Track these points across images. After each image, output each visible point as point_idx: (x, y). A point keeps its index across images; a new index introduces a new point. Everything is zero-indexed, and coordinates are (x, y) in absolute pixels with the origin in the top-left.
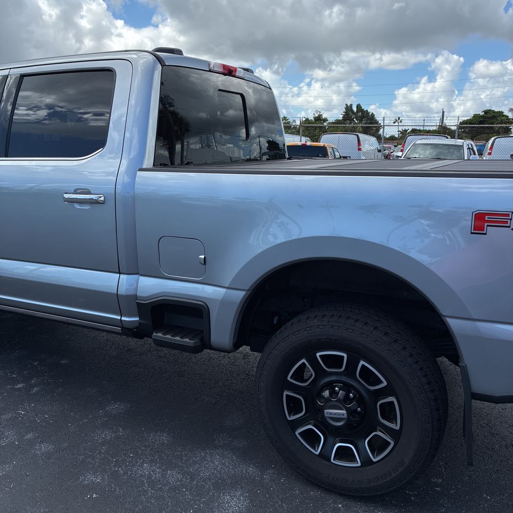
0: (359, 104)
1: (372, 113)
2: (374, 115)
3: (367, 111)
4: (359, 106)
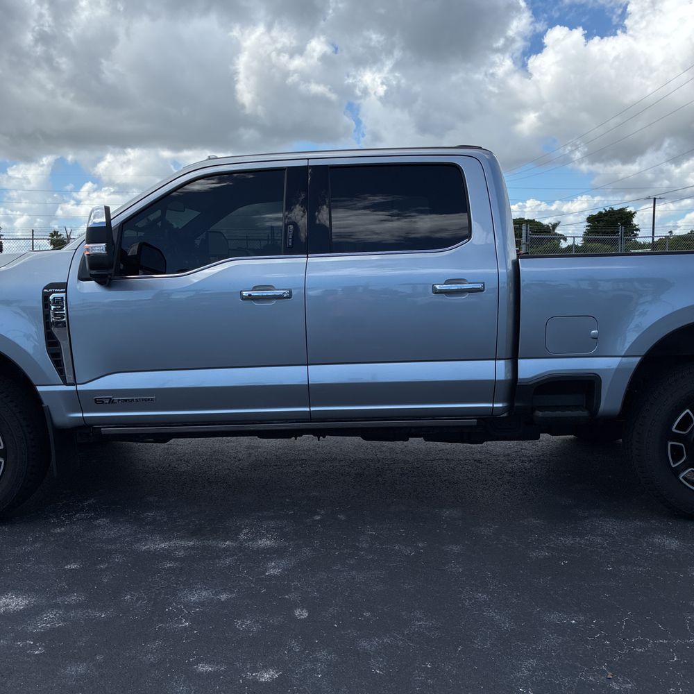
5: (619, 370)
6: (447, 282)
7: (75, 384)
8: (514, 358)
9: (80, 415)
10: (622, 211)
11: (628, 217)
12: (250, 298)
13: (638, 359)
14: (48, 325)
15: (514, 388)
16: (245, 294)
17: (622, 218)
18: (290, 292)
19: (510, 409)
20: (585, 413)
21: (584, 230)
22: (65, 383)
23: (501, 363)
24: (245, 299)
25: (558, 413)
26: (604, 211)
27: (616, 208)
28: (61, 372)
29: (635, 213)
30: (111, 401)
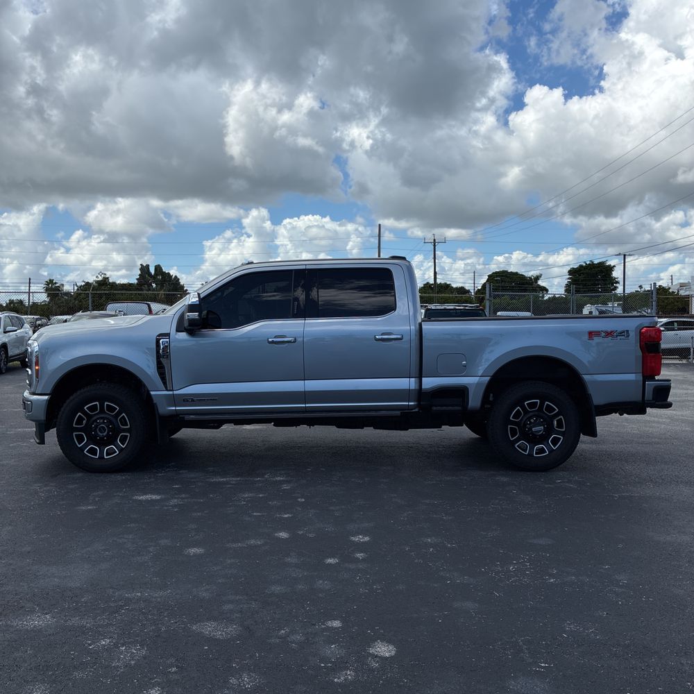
0: (159, 265)
1: (176, 277)
2: (179, 279)
3: (169, 274)
4: (158, 268)
5: (478, 384)
6: (383, 334)
7: (173, 390)
8: (420, 377)
9: (174, 408)
10: (601, 264)
11: (607, 270)
12: (273, 342)
13: (488, 378)
14: (158, 356)
15: (420, 394)
16: (270, 340)
17: (602, 272)
18: (295, 339)
19: (419, 406)
20: (459, 408)
21: (566, 282)
22: (167, 390)
23: (413, 380)
24: (270, 343)
25: (444, 408)
26: (584, 264)
27: (596, 262)
28: (165, 383)
29: (614, 266)
30: (193, 400)
